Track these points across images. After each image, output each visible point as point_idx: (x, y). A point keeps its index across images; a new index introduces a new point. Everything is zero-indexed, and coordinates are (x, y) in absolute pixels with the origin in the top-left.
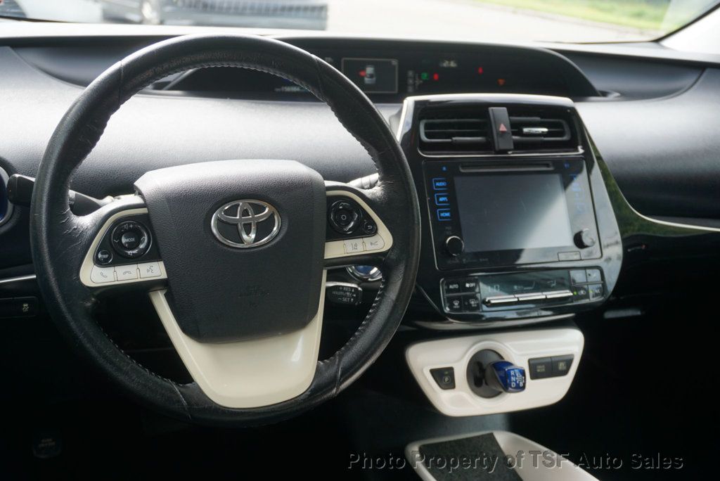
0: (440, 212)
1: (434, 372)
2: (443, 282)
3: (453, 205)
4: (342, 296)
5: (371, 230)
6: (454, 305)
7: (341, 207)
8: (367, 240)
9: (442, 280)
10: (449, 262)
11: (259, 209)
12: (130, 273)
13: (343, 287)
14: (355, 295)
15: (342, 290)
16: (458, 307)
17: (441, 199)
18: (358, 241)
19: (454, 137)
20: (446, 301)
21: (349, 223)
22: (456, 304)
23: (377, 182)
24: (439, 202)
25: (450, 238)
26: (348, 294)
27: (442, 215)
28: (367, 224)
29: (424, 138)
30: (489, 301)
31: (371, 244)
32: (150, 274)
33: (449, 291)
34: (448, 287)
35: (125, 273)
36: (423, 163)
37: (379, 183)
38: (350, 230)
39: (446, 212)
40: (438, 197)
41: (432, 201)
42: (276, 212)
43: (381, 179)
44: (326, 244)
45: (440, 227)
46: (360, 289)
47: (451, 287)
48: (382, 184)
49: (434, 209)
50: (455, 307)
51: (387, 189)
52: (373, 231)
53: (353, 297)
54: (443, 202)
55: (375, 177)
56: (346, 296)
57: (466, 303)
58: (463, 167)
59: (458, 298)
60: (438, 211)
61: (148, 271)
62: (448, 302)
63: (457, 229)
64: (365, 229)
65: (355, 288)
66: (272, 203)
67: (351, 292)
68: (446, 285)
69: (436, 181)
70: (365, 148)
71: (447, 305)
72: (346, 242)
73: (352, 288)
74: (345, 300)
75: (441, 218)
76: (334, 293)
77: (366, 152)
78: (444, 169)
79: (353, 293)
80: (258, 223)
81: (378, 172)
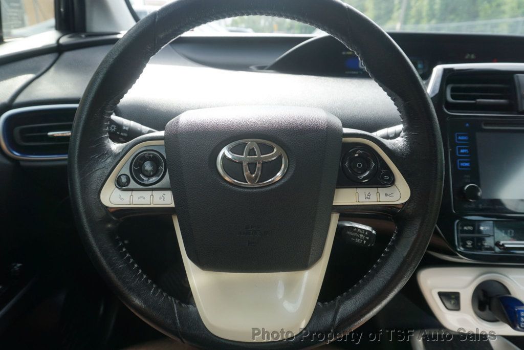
0: (461, 162)
1: (442, 295)
2: (458, 224)
3: (473, 156)
4: (355, 237)
5: (388, 180)
6: (467, 244)
7: (356, 155)
8: (383, 191)
9: (457, 221)
10: (466, 206)
11: (266, 149)
12: (144, 198)
13: (357, 228)
14: (368, 238)
15: (356, 232)
16: (471, 246)
17: (462, 151)
18: (373, 191)
19: (479, 98)
20: (460, 240)
21: (365, 172)
22: (469, 243)
23: (401, 132)
24: (460, 153)
25: (468, 186)
26: (361, 236)
27: (462, 164)
28: (384, 175)
29: (449, 99)
30: (503, 245)
31: (386, 195)
32: (162, 201)
33: (463, 231)
34: (463, 227)
35: (140, 198)
36: (448, 119)
37: (402, 134)
38: (365, 178)
39: (466, 162)
40: (460, 149)
41: (453, 153)
42: (284, 155)
43: (405, 130)
44: (336, 190)
45: (459, 175)
46: (374, 232)
47: (465, 228)
48: (406, 135)
49: (455, 159)
50: (467, 246)
51: (411, 140)
52: (391, 182)
53: (366, 239)
54: (464, 153)
55: (400, 127)
56: (359, 238)
57: (479, 244)
58: (486, 124)
59: (472, 239)
60: (458, 161)
61: (160, 198)
62: (462, 241)
63: (476, 178)
64: (382, 179)
65: (369, 231)
66: (282, 145)
67: (364, 234)
68: (461, 226)
69: (458, 135)
70: (392, 99)
71: (461, 244)
72: (359, 190)
73: (366, 231)
74: (358, 241)
75: (461, 167)
76: (348, 233)
77: (392, 102)
78: (467, 125)
79: (367, 236)
80: (263, 164)
81: (402, 123)
